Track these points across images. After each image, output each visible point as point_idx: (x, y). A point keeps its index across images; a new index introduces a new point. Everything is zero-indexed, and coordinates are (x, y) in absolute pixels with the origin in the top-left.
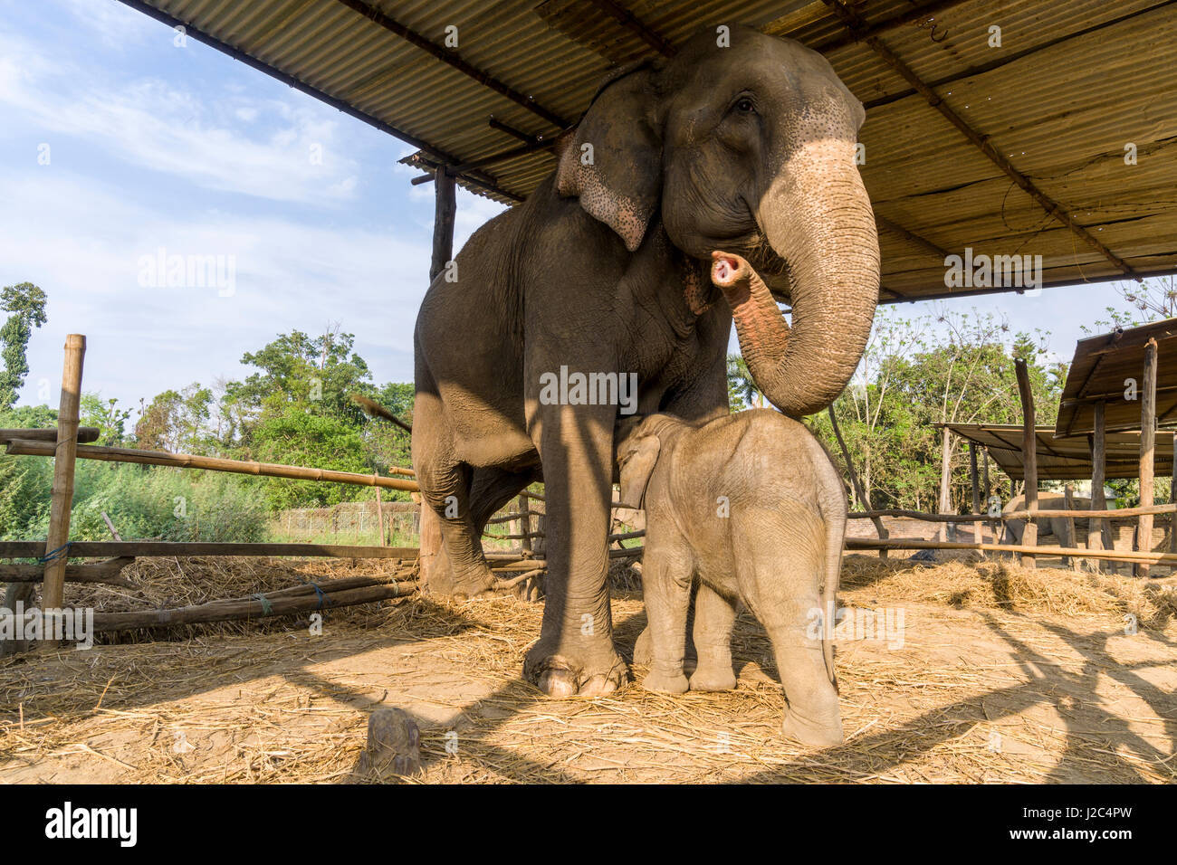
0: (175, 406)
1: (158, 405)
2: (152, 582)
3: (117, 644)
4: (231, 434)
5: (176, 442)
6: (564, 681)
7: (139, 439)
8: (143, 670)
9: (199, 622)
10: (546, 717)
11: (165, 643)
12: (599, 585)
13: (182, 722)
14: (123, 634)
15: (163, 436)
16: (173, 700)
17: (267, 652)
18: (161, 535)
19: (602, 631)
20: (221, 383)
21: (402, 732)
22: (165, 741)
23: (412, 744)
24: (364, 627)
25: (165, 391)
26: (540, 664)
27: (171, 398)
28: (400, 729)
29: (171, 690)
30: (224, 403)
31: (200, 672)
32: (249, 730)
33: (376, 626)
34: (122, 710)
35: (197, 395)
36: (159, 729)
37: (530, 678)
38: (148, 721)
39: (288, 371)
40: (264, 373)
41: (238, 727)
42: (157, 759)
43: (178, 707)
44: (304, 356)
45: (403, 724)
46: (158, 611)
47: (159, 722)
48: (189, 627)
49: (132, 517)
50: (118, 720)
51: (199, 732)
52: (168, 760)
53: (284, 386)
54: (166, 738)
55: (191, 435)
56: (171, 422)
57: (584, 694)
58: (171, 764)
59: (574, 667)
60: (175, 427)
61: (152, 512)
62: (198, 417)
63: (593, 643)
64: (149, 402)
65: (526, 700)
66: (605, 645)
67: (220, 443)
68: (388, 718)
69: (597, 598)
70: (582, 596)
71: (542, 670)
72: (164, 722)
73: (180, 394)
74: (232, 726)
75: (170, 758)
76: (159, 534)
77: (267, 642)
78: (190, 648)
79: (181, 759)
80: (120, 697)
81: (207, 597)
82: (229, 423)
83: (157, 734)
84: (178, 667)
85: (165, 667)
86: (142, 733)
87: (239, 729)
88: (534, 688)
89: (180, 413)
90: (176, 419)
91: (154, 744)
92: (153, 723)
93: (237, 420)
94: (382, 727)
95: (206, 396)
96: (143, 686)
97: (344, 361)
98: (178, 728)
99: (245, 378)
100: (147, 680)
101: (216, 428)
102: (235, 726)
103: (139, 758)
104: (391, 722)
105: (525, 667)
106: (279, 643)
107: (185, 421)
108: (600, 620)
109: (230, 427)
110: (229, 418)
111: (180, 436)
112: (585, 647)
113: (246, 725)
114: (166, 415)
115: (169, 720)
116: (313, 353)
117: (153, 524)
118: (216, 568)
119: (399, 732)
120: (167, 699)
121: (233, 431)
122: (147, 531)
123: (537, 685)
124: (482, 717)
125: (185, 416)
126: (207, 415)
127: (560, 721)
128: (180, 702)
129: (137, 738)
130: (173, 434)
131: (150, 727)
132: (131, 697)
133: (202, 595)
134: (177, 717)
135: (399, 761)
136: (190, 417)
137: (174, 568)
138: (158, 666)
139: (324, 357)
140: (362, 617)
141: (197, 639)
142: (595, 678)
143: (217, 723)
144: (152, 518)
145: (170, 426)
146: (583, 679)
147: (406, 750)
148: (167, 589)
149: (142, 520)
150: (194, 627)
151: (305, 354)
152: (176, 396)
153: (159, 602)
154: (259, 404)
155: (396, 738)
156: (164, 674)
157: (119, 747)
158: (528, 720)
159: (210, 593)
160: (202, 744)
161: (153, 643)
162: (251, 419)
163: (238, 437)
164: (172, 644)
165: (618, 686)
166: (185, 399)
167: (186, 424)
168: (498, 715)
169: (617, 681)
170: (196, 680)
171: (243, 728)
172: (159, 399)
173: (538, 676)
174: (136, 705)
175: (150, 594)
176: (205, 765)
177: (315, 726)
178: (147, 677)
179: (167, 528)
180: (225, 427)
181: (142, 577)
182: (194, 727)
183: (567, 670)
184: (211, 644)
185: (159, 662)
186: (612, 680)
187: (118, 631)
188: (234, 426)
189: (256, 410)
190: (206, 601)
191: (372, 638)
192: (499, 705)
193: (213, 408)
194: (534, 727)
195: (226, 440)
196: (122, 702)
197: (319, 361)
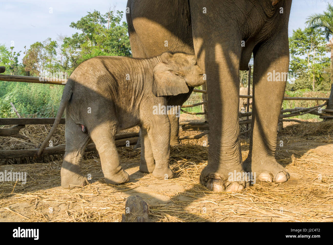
0: (40, 49)
1: (33, 49)
2: (34, 135)
3: (21, 164)
4: (67, 63)
5: (42, 67)
6: (218, 184)
7: (25, 66)
8: (31, 176)
9: (55, 154)
10: (208, 201)
11: (40, 164)
12: (235, 140)
13: (47, 199)
14: (23, 159)
15: (36, 64)
16: (44, 189)
17: (85, 169)
18: (37, 113)
19: (237, 161)
20: (61, 37)
21: (140, 206)
22: (40, 207)
23: (145, 212)
24: (128, 157)
25: (35, 43)
26: (207, 176)
27: (38, 45)
28: (139, 205)
29: (43, 185)
30: (63, 48)
31: (56, 177)
32: (75, 204)
33: (134, 156)
34: (23, 194)
35: (50, 44)
36: (38, 202)
37: (203, 183)
38: (33, 199)
39: (92, 31)
40: (80, 32)
41: (71, 202)
42: (37, 214)
43: (46, 193)
44: (99, 23)
45: (140, 203)
46: (36, 149)
47: (38, 199)
48: (51, 156)
49: (23, 104)
50: (22, 198)
51: (54, 204)
52: (42, 215)
53: (91, 38)
54: (41, 206)
55: (49, 63)
56: (39, 57)
57: (228, 191)
58: (43, 217)
59: (223, 178)
60: (41, 59)
61: (32, 102)
62: (52, 54)
63: (233, 167)
64: (29, 48)
65: (200, 193)
66: (239, 168)
67: (62, 67)
68: (134, 200)
69: (234, 146)
70: (226, 146)
71: (208, 179)
72: (40, 199)
73: (42, 43)
74: (68, 202)
75: (42, 214)
76: (37, 112)
77: (85, 163)
78: (51, 166)
79: (47, 215)
80: (22, 187)
81: (59, 142)
82: (65, 57)
83: (37, 204)
84: (46, 174)
85: (41, 174)
86: (31, 203)
87: (71, 203)
88: (205, 188)
89: (43, 53)
90: (41, 56)
91: (36, 208)
92: (35, 199)
93: (69, 56)
94: (131, 204)
95: (54, 45)
96: (32, 183)
97: (119, 25)
98: (45, 202)
99: (72, 35)
100: (33, 180)
101: (60, 59)
102: (70, 202)
103: (30, 214)
104: (135, 202)
105: (200, 178)
106: (90, 164)
107: (45, 56)
108: (235, 156)
109: (66, 59)
110: (66, 55)
111: (44, 64)
112: (228, 169)
113: (74, 201)
114: (37, 54)
115: (42, 198)
116: (103, 21)
117: (33, 107)
118: (62, 129)
119: (139, 206)
120: (41, 188)
121: (68, 61)
122: (31, 110)
123: (206, 186)
124: (178, 200)
125: (45, 54)
126: (55, 54)
127: (215, 203)
128: (47, 190)
129: (29, 206)
130: (40, 63)
131: (34, 201)
132: (27, 187)
133: (56, 141)
134: (45, 197)
135: (138, 219)
136: (48, 55)
137: (43, 129)
138: (38, 174)
139: (109, 24)
140: (128, 152)
141: (54, 162)
142: (233, 184)
143: (62, 200)
144: (33, 104)
145: (39, 59)
146: (227, 184)
147: (142, 214)
148: (40, 139)
149: (29, 105)
150: (53, 156)
151: (100, 22)
152: (41, 45)
153: (37, 144)
154: (79, 47)
155: (137, 209)
156: (40, 178)
157: (22, 209)
158: (200, 202)
159: (60, 140)
160: (56, 209)
161: (35, 163)
162: (76, 55)
163: (70, 63)
164: (43, 164)
165: (245, 187)
166: (45, 46)
167: (46, 58)
168: (187, 200)
169: (244, 185)
170: (54, 180)
171: (73, 202)
172: (33, 46)
173: (206, 182)
174: (29, 191)
175: (33, 140)
176: (57, 218)
177: (104, 203)
178: (33, 179)
179: (39, 110)
180: (64, 59)
181: (29, 133)
182: (52, 202)
183: (220, 179)
184: (60, 164)
185: (38, 172)
186: (242, 184)
187: (21, 158)
188: (68, 58)
189: (78, 50)
190: (58, 144)
191: (131, 162)
192: (187, 195)
193: (58, 50)
194: (202, 205)
195: (65, 66)
196: (23, 190)
197: (107, 25)
